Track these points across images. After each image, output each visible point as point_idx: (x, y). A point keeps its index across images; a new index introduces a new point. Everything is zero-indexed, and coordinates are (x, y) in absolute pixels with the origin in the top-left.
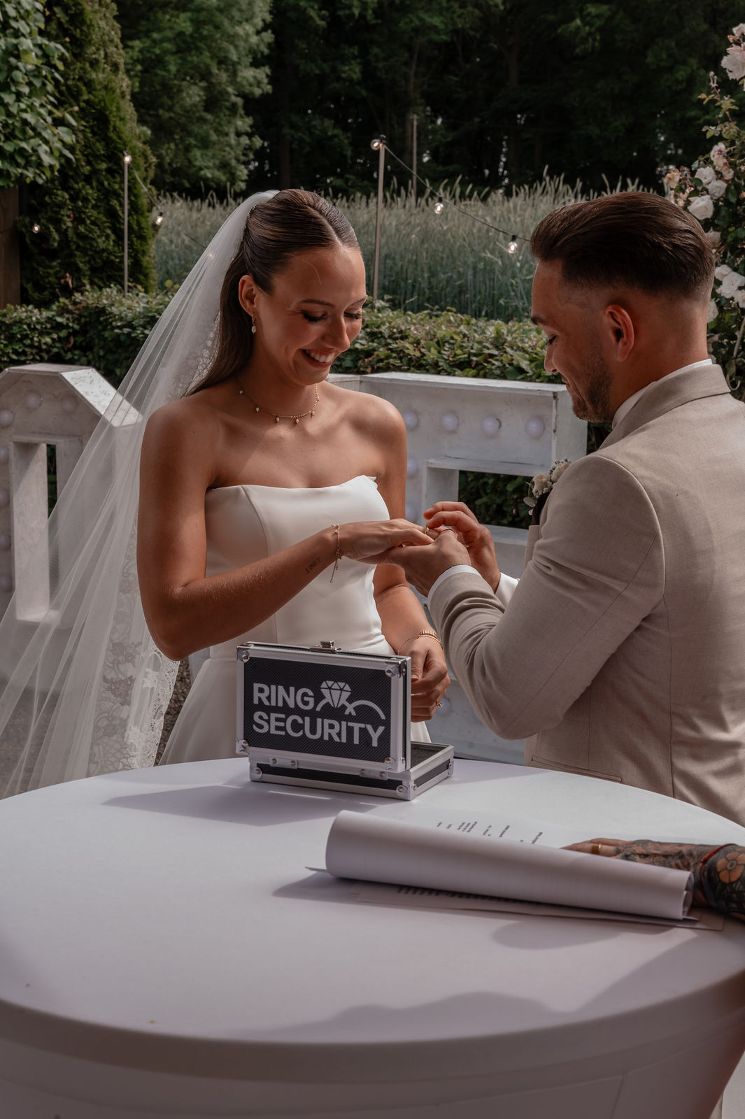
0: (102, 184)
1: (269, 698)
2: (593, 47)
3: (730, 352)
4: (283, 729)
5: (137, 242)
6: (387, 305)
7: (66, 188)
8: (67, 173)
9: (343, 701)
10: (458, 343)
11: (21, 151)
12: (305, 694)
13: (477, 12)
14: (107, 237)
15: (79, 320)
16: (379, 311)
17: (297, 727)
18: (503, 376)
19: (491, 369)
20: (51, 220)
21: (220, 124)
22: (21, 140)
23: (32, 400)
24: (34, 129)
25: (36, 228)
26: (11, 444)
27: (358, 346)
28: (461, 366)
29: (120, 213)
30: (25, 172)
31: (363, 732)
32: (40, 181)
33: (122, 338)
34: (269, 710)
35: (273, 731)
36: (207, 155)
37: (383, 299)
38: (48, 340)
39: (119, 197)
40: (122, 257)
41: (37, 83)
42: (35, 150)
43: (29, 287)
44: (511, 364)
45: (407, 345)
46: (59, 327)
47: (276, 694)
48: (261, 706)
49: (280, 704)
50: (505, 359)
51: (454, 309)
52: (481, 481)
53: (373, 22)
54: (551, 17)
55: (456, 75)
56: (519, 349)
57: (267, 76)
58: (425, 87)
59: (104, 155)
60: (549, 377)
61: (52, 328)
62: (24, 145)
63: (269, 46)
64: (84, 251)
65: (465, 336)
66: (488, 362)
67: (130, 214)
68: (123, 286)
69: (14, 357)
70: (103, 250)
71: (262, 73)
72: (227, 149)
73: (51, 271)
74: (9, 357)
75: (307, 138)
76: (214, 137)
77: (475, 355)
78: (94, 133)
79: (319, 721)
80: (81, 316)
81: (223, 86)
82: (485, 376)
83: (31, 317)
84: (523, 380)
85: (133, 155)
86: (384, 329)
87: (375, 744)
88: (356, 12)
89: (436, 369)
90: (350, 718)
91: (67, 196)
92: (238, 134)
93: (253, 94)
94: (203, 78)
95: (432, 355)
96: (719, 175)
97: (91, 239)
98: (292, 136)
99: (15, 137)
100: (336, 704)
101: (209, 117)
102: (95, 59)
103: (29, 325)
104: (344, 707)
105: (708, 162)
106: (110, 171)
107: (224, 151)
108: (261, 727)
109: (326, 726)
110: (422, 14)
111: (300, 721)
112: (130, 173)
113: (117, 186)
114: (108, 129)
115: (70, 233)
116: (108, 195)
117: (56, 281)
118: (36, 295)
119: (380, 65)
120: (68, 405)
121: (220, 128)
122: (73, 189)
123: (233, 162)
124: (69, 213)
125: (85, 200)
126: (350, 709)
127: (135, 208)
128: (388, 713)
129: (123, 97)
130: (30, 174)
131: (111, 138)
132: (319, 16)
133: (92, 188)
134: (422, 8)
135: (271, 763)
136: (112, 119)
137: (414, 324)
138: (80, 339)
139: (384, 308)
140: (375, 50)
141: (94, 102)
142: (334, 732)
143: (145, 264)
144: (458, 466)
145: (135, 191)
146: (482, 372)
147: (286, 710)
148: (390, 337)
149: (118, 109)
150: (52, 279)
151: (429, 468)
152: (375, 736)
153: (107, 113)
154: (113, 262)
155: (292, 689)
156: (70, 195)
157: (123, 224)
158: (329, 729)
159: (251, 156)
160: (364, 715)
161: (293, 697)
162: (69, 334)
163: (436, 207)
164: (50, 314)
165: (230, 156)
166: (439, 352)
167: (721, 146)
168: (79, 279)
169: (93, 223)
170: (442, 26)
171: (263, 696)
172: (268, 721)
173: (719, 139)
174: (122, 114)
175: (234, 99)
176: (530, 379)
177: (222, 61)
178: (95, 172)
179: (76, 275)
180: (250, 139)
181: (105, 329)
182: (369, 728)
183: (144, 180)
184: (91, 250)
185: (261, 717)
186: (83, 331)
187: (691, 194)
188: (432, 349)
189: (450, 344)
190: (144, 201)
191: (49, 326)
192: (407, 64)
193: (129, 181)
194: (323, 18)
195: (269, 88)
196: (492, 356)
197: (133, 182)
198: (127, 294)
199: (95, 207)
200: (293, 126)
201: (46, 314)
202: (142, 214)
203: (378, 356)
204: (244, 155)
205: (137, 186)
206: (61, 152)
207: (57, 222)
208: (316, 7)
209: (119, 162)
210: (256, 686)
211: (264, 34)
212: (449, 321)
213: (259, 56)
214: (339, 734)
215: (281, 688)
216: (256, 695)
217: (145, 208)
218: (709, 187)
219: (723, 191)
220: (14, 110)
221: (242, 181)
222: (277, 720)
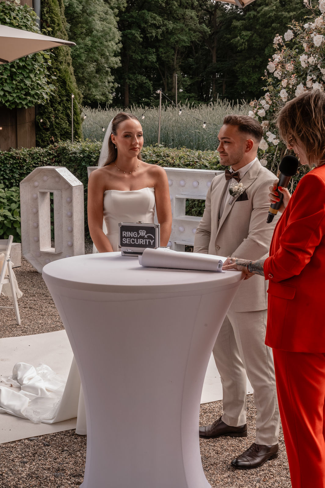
0: (64, 105)
1: (126, 235)
2: (244, 47)
3: (272, 159)
4: (130, 242)
5: (76, 125)
6: (163, 146)
7: (52, 106)
8: (52, 101)
9: (144, 235)
10: (186, 158)
11: (36, 94)
12: (135, 233)
13: (200, 35)
14: (66, 123)
15: (56, 152)
16: (160, 148)
17: (133, 241)
18: (200, 168)
19: (196, 166)
20: (47, 118)
21: (102, 78)
22: (36, 90)
23: (45, 178)
24: (40, 86)
25: (41, 121)
26: (38, 192)
27: (153, 159)
28: (187, 166)
29: (70, 115)
30: (38, 101)
31: (149, 242)
32: (43, 104)
33: (72, 158)
34: (126, 238)
35: (127, 243)
36: (97, 91)
37: (162, 144)
38: (46, 159)
39: (70, 109)
40: (71, 130)
41: (42, 70)
42: (41, 94)
43: (40, 141)
44: (203, 164)
45: (169, 159)
46: (50, 154)
47: (128, 234)
48: (124, 237)
49: (129, 236)
50: (201, 163)
51: (185, 147)
52: (194, 203)
53: (160, 39)
54: (229, 36)
55: (192, 59)
56: (205, 159)
57: (120, 60)
58: (180, 63)
59: (65, 95)
60: (215, 168)
61: (47, 155)
62: (37, 92)
63: (121, 49)
64: (58, 129)
65: (188, 155)
66: (196, 164)
67: (74, 115)
68: (72, 141)
69: (34, 165)
70: (65, 128)
71: (118, 59)
72: (105, 88)
73: (47, 135)
74: (33, 165)
75: (136, 84)
76: (100, 84)
77: (192, 162)
78: (61, 87)
79: (138, 239)
80: (57, 151)
81: (103, 64)
82: (195, 168)
83: (40, 151)
84: (207, 169)
85: (75, 95)
86: (162, 154)
87: (152, 244)
88: (154, 35)
89: (179, 166)
90: (146, 238)
91: (52, 109)
92: (109, 82)
93: (114, 67)
94: (95, 61)
95: (177, 162)
96: (267, 103)
97: (61, 124)
98: (130, 83)
99: (34, 89)
100: (142, 235)
101: (98, 76)
102: (62, 61)
103: (39, 154)
104: (144, 236)
105: (264, 98)
106: (67, 100)
107: (104, 89)
108: (124, 242)
109: (140, 241)
110: (179, 35)
111: (134, 240)
112: (74, 101)
113: (69, 106)
114: (66, 86)
115: (54, 122)
116: (66, 108)
117: (49, 139)
118: (42, 144)
119: (163, 55)
120: (57, 179)
121: (102, 80)
122: (54, 107)
123: (107, 93)
124: (53, 115)
125: (59, 111)
126: (146, 236)
127: (75, 113)
128: (155, 237)
129: (71, 74)
130: (39, 102)
131: (67, 89)
132: (140, 37)
133: (61, 106)
134: (179, 33)
135: (127, 251)
136: (67, 82)
137: (172, 152)
138: (57, 159)
139: (162, 147)
140: (161, 50)
141: (61, 76)
142: (142, 242)
143: (79, 133)
144: (185, 197)
145: (75, 107)
146: (193, 167)
147: (131, 237)
148: (164, 156)
149: (70, 79)
150: (47, 138)
151: (176, 198)
152: (152, 242)
153: (66, 80)
154: (68, 132)
155: (132, 232)
156: (53, 109)
157: (71, 119)
158: (141, 241)
159: (114, 90)
160: (149, 237)
161: (132, 234)
162: (53, 157)
163: (179, 113)
164: (46, 150)
165: (106, 91)
166: (180, 161)
167: (268, 93)
168: (56, 138)
169: (61, 119)
170: (187, 40)
171: (125, 235)
172: (126, 240)
173: (268, 91)
174: (71, 80)
175: (107, 69)
176: (209, 169)
177: (103, 55)
178: (62, 101)
179: (55, 137)
180: (113, 84)
181: (66, 155)
182: (150, 240)
183: (79, 103)
184: (60, 128)
185: (124, 240)
186: (58, 156)
187: (258, 109)
188: (178, 160)
189: (183, 158)
190: (79, 111)
191: (46, 154)
192: (173, 55)
193: (73, 104)
194: (141, 37)
195: (120, 65)
196: (197, 162)
197: (75, 104)
198: (73, 143)
199: (62, 113)
200: (130, 79)
201: (45, 150)
202: (78, 115)
203: (160, 163)
204: (111, 90)
205: (76, 105)
206: (50, 94)
207: (49, 118)
208: (139, 33)
209: (70, 97)
210: (123, 232)
211: (119, 44)
212: (184, 151)
213: (117, 53)
214: (143, 243)
215: (129, 232)
216: (123, 234)
217: (79, 113)
218: (264, 106)
219: (269, 108)
220: (34, 80)
221: (111, 100)
222: (128, 240)
